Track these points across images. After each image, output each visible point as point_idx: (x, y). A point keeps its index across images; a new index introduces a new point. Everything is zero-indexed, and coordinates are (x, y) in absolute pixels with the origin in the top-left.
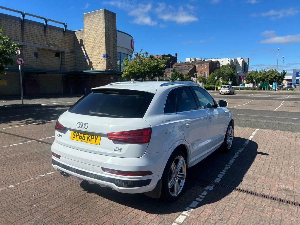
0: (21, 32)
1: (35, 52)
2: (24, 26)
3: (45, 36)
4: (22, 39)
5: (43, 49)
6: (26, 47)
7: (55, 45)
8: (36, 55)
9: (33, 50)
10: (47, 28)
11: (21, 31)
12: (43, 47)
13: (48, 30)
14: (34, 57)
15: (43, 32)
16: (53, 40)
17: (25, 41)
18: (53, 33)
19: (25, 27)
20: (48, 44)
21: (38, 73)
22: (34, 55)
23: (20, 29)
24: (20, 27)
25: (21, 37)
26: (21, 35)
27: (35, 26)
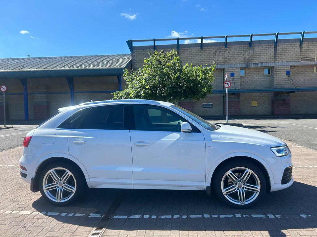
0: (273, 54)
1: (287, 70)
2: (278, 46)
3: (301, 51)
4: (274, 60)
5: (298, 66)
6: (277, 67)
7: (313, 59)
8: (288, 73)
9: (285, 68)
10: (303, 43)
11: (273, 52)
12: (298, 64)
13: (305, 44)
14: (285, 76)
15: (299, 47)
16: (311, 54)
17: (277, 61)
18: (311, 47)
19: (278, 48)
20: (303, 59)
21: (289, 93)
22: (286, 74)
23: (273, 50)
24: (273, 48)
25: (274, 58)
26: (273, 56)
27: (289, 43)
